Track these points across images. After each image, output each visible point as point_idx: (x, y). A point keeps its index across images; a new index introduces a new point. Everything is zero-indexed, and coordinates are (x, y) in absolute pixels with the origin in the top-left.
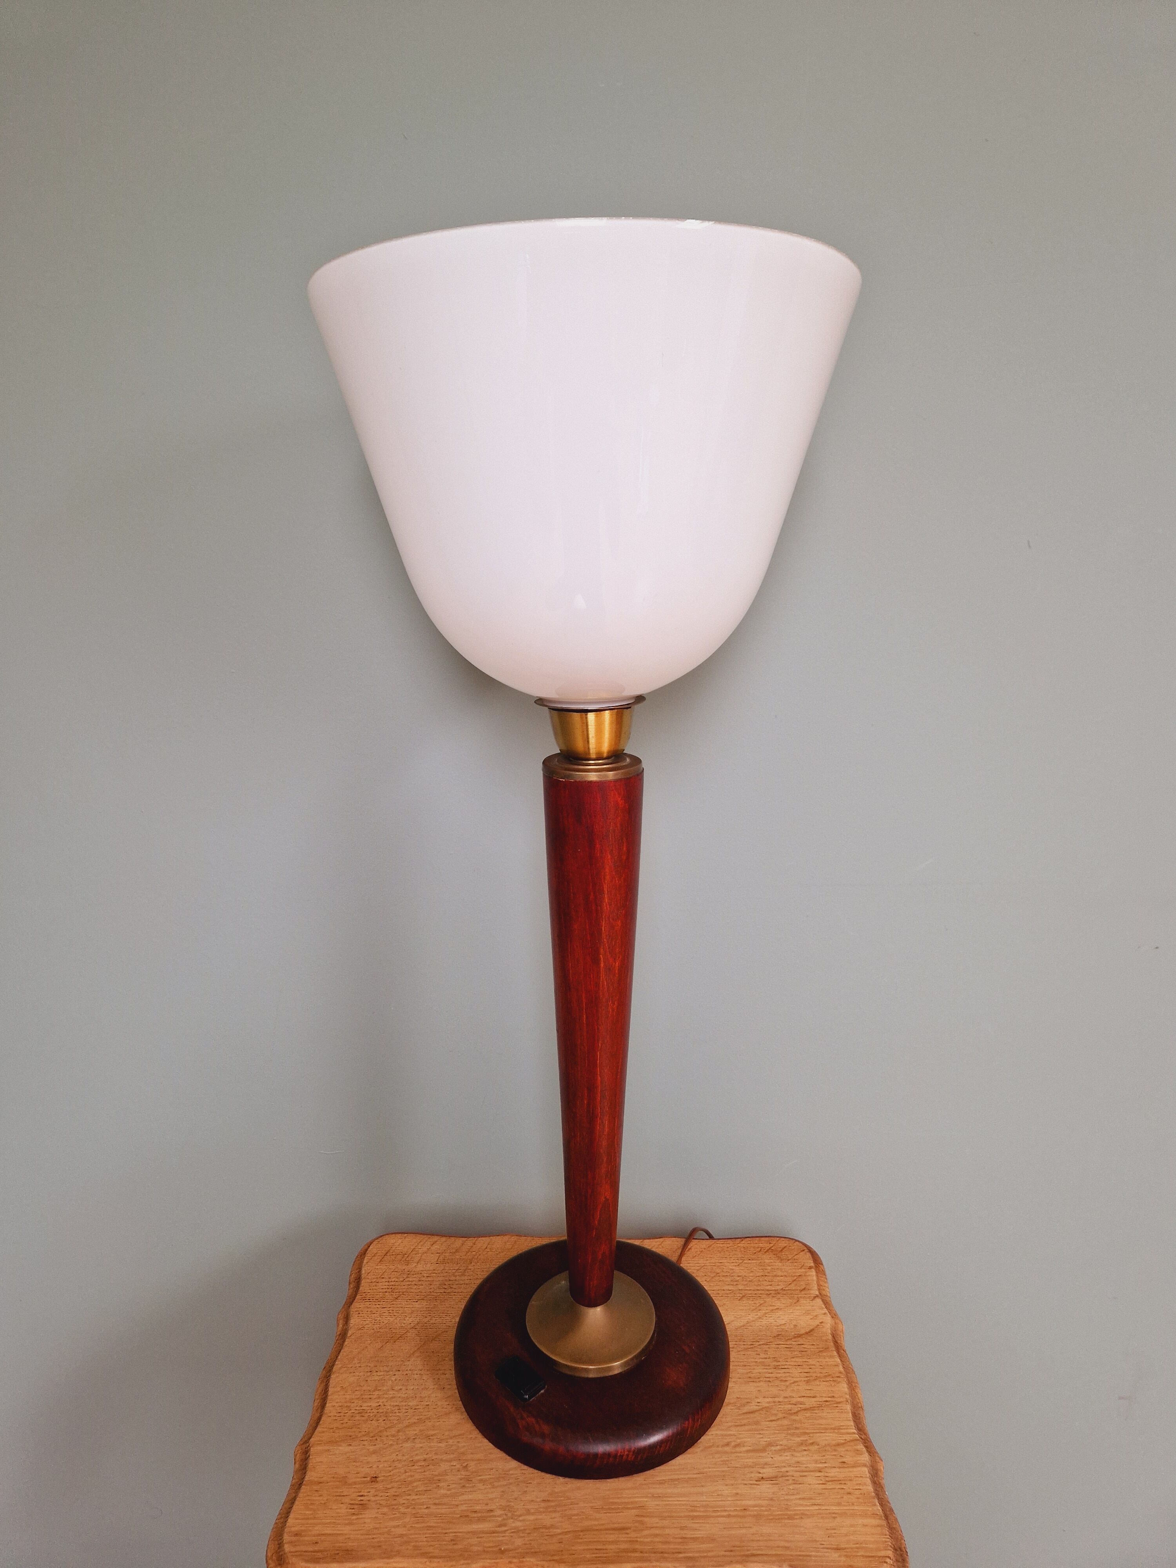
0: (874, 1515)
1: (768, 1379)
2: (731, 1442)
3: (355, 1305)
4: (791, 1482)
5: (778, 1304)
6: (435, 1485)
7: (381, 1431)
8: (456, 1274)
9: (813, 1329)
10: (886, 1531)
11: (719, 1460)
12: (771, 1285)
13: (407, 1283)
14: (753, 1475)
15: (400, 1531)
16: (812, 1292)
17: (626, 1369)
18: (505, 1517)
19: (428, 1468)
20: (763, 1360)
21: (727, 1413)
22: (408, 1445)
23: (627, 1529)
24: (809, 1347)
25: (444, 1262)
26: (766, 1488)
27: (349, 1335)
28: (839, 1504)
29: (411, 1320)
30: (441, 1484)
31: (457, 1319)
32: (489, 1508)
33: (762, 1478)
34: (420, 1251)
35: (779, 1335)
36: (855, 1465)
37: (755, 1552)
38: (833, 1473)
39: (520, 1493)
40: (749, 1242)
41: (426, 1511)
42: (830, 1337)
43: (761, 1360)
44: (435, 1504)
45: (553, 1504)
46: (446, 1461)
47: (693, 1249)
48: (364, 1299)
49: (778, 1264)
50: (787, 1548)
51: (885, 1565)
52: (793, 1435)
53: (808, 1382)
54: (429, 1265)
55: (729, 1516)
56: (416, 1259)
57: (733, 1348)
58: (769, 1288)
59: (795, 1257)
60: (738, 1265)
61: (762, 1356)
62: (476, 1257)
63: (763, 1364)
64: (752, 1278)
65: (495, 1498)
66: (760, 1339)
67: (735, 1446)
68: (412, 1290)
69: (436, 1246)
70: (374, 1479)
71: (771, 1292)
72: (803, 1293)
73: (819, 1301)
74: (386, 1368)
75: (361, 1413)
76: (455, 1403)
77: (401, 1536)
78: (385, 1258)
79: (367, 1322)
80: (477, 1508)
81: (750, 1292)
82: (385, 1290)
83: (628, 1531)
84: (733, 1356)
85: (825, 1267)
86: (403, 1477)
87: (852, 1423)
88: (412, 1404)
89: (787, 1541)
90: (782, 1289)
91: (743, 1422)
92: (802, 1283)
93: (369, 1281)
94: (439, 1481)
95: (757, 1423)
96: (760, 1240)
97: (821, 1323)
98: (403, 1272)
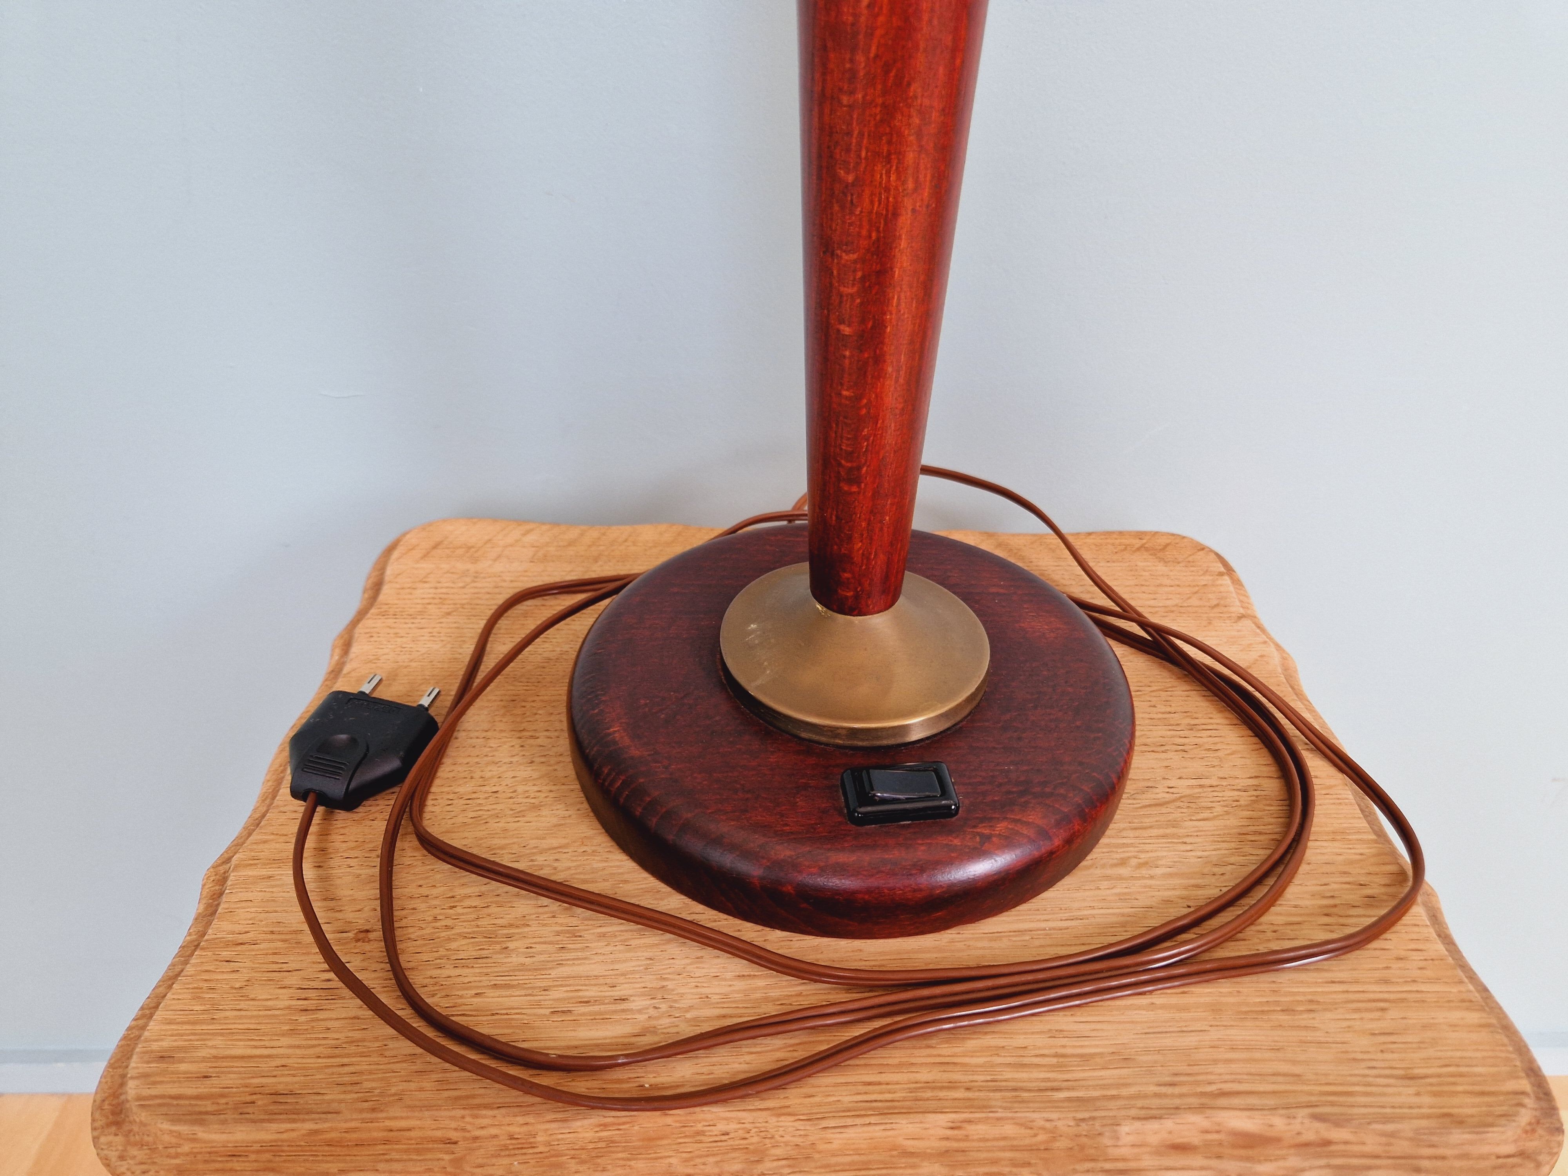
2: (1129, 858)
3: (368, 623)
6: (498, 947)
11: (1108, 892)
12: (1155, 599)
13: (473, 591)
16: (1233, 609)
18: (652, 1012)
19: (486, 911)
25: (545, 559)
30: (512, 945)
32: (617, 993)
34: (500, 543)
39: (688, 961)
40: (1103, 537)
43: (1160, 716)
44: (496, 987)
48: (384, 614)
49: (1161, 568)
54: (514, 564)
56: (492, 555)
58: (1152, 603)
59: (1190, 559)
62: (603, 553)
65: (633, 972)
67: (1140, 866)
69: (530, 538)
70: (364, 935)
71: (1157, 609)
72: (1216, 610)
73: (1248, 623)
76: (553, 788)
78: (434, 553)
79: (386, 651)
80: (591, 992)
82: (427, 601)
85: (1243, 573)
88: (461, 790)
89: (1294, 1062)
90: (1176, 605)
91: (1147, 821)
92: (1210, 596)
93: (398, 586)
94: (509, 937)
95: (1174, 824)
96: (1121, 533)
97: (1262, 656)
98: (465, 573)
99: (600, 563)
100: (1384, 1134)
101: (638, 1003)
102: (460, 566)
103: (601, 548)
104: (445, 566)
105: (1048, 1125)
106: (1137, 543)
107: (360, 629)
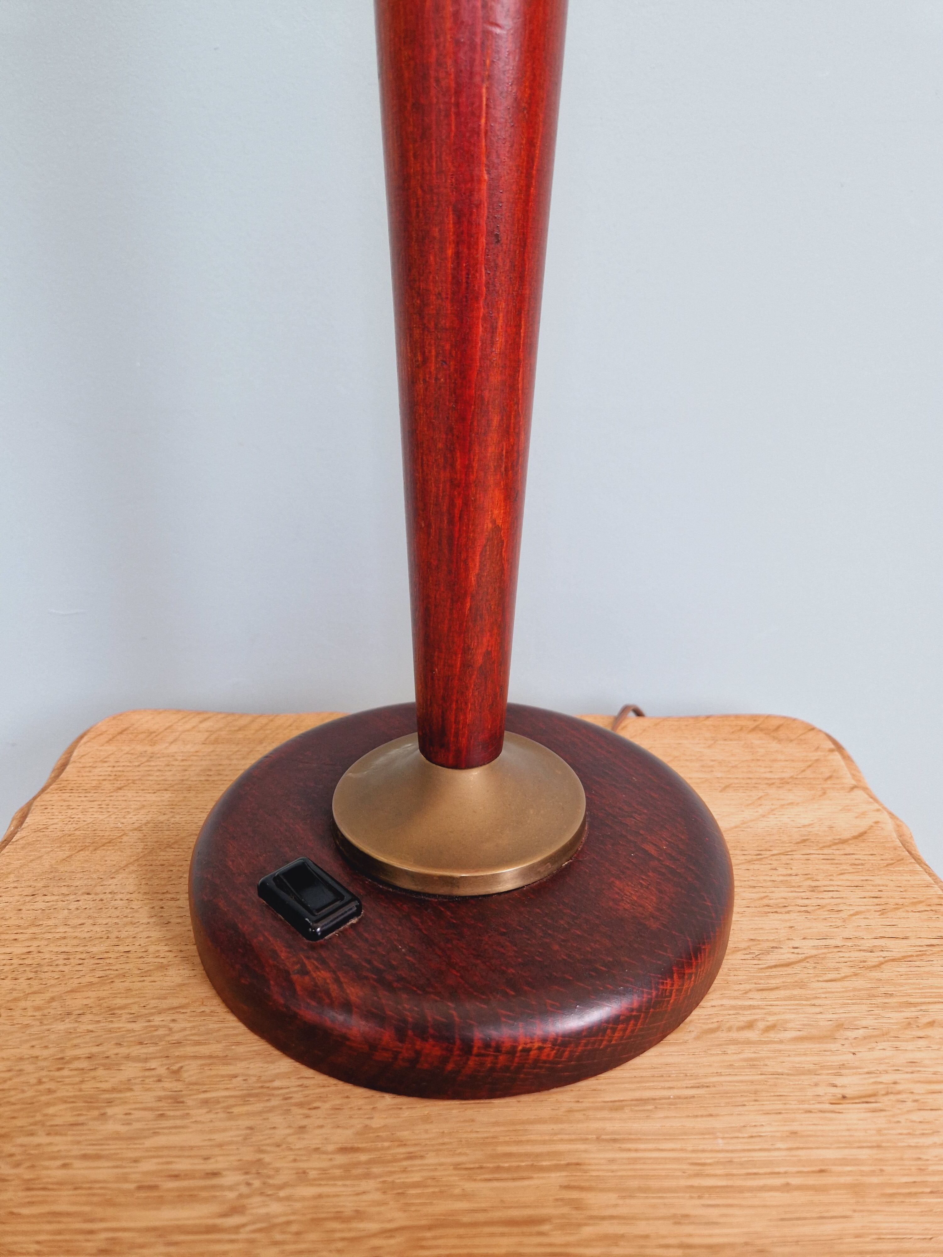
2: (756, 1020)
3: (46, 796)
4: (910, 1105)
5: (790, 797)
6: (96, 1113)
7: (16, 1000)
8: (233, 757)
9: (865, 833)
11: (735, 1057)
12: (771, 772)
13: (146, 769)
14: (820, 1090)
16: (843, 782)
17: (533, 880)
18: (244, 1189)
19: (92, 1074)
20: (788, 878)
22: (67, 1025)
23: (543, 1221)
24: (866, 857)
25: (216, 741)
26: (858, 1120)
27: (14, 839)
29: (135, 818)
30: (110, 1111)
32: (211, 1166)
33: (844, 1097)
34: (180, 728)
35: (804, 840)
39: (289, 1131)
41: (60, 1174)
42: (897, 844)
43: (781, 878)
44: (85, 1157)
45: (363, 1157)
46: (137, 1059)
47: (631, 726)
48: (62, 789)
49: (775, 746)
52: (885, 1006)
53: (883, 912)
54: (189, 746)
55: (787, 1188)
56: (170, 739)
58: (768, 775)
59: (802, 737)
60: (709, 747)
61: (782, 871)
63: (787, 884)
64: (737, 763)
65: (230, 1143)
66: (770, 846)
67: (766, 1030)
68: (151, 778)
69: (206, 725)
71: (774, 781)
72: (829, 782)
73: (859, 794)
74: (64, 890)
76: (184, 948)
78: (119, 737)
79: (54, 820)
80: (182, 1165)
81: (736, 781)
82: (103, 778)
83: (546, 1228)
90: (791, 777)
91: (774, 982)
92: (823, 769)
93: (81, 765)
94: (110, 1102)
95: (801, 985)
96: (737, 717)
97: (877, 823)
98: (142, 754)
99: (264, 744)
101: (230, 1179)
102: (140, 748)
103: (268, 732)
104: (126, 748)
106: (752, 724)
107: (38, 803)
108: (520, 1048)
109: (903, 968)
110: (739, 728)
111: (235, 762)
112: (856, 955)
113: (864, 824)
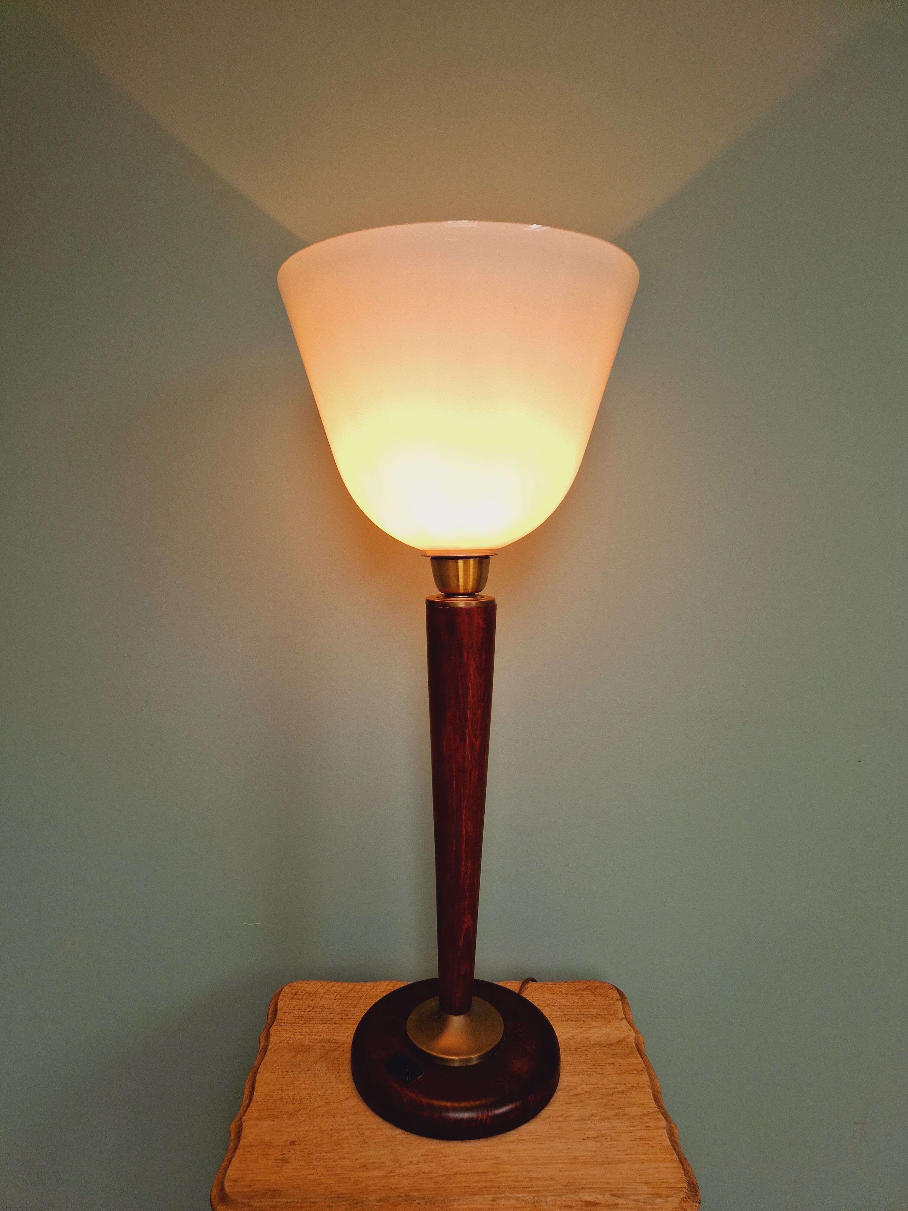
0: (673, 1161)
1: (588, 1073)
3: (274, 1028)
4: (609, 1140)
5: (595, 1024)
6: (339, 1146)
7: (297, 1111)
8: (350, 1006)
9: (621, 1040)
10: (682, 1171)
11: (555, 1127)
13: (313, 1013)
14: (580, 1136)
15: (313, 1177)
16: (620, 1015)
17: (481, 1060)
18: (393, 1166)
19: (334, 1135)
20: (585, 1060)
21: (560, 1096)
22: (317, 1120)
23: (487, 1172)
24: (619, 1051)
25: (340, 998)
26: (590, 1144)
27: (269, 1047)
28: (646, 1154)
29: (316, 1037)
30: (344, 1146)
31: (352, 1036)
32: (381, 1160)
33: (588, 1137)
34: (322, 991)
35: (596, 1044)
36: (657, 1128)
37: (585, 1186)
38: (641, 1134)
40: (571, 983)
41: (334, 1163)
42: (634, 1045)
43: (583, 1060)
44: (340, 1159)
45: (430, 1157)
46: (348, 1130)
47: (529, 989)
48: (280, 1024)
49: (593, 997)
50: (608, 1183)
51: (682, 1192)
52: (610, 1109)
53: (619, 1074)
54: (329, 1001)
55: (564, 1163)
56: (319, 997)
57: (562, 1053)
58: (587, 1013)
59: (606, 993)
60: (563, 999)
61: (584, 1057)
62: (365, 995)
63: (585, 1063)
64: (575, 1007)
65: (386, 1154)
66: (581, 1047)
68: (317, 1018)
69: (333, 989)
70: (293, 1143)
72: (613, 1016)
73: (625, 1022)
74: (298, 1070)
75: (281, 1099)
76: (352, 1091)
77: (316, 1180)
78: (296, 996)
79: (283, 1039)
80: (372, 1161)
81: (573, 1016)
82: (295, 1018)
83: (488, 1174)
84: (563, 1058)
85: (628, 999)
86: (315, 1141)
87: (653, 1101)
88: (320, 1093)
89: (608, 1179)
90: (597, 1014)
91: (572, 1101)
92: (611, 1010)
93: (283, 1012)
94: (343, 1143)
95: (582, 1101)
97: (627, 1035)
98: (309, 1005)
99: (363, 1000)
100: (634, 1200)
102: (308, 1002)
104: (301, 1003)
105: (524, 1199)
107: (272, 1030)
108: (479, 1119)
109: (620, 1095)
110: (579, 988)
111: (352, 1009)
112: (605, 1090)
113: (622, 1036)
